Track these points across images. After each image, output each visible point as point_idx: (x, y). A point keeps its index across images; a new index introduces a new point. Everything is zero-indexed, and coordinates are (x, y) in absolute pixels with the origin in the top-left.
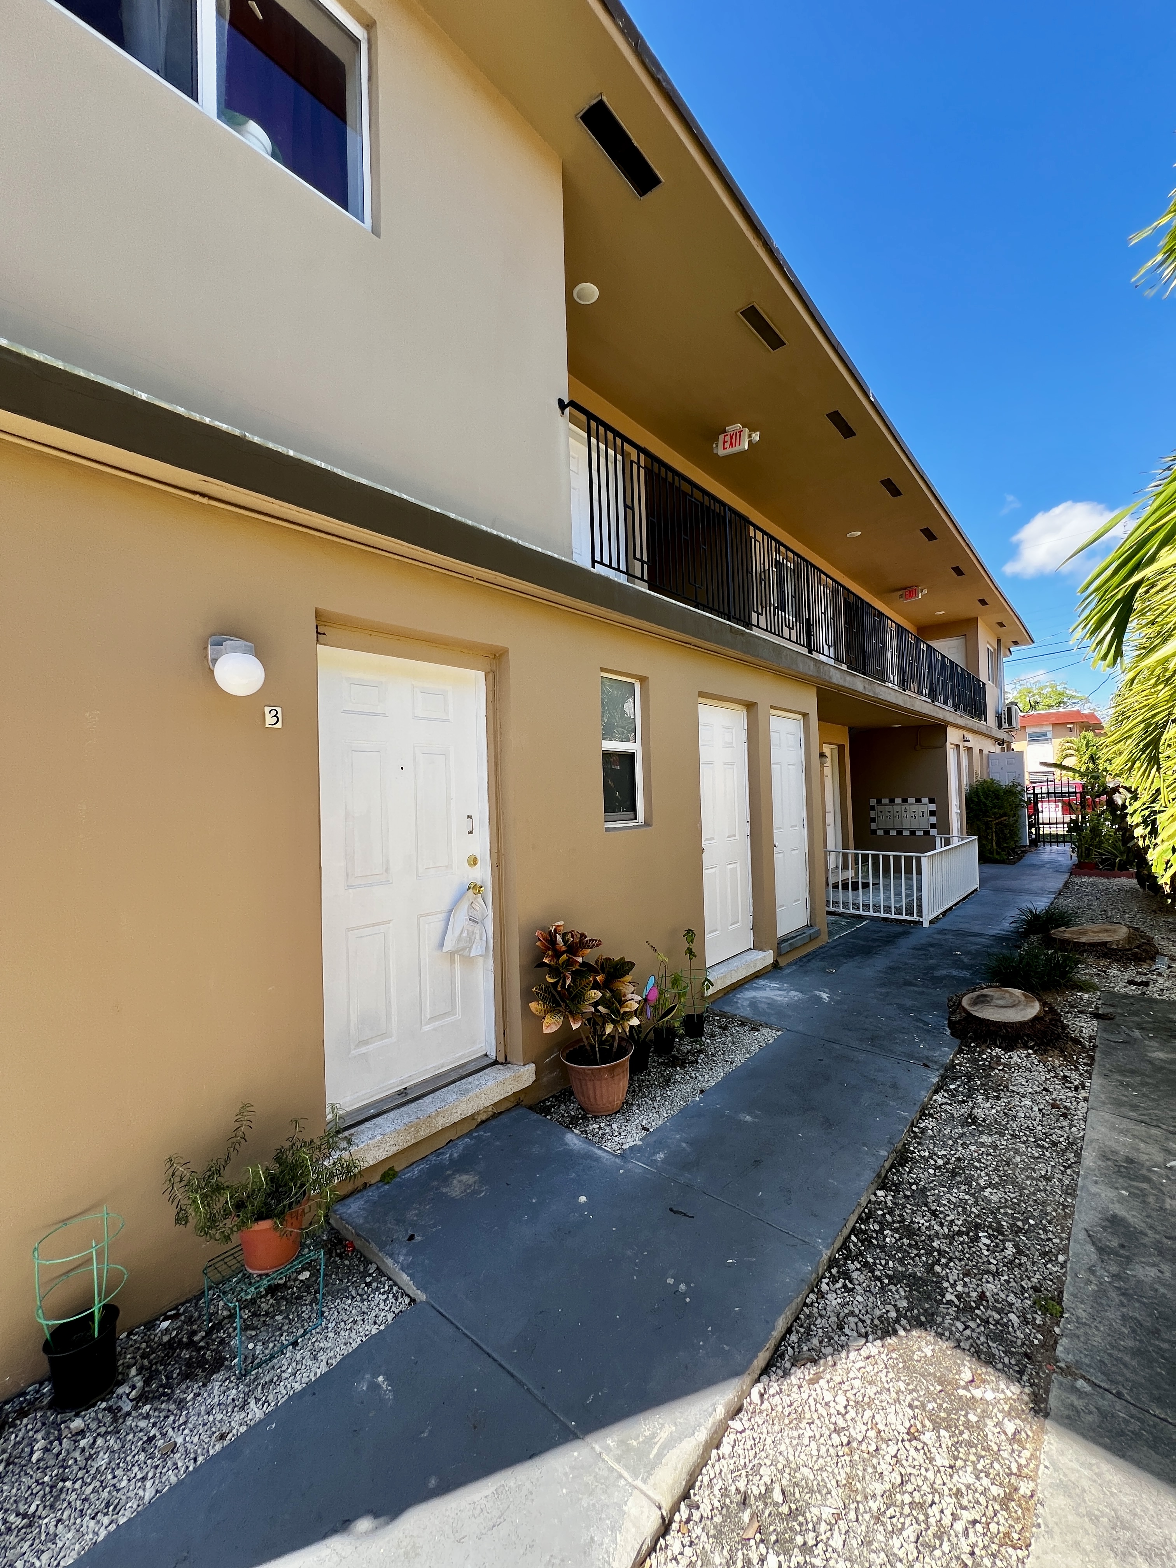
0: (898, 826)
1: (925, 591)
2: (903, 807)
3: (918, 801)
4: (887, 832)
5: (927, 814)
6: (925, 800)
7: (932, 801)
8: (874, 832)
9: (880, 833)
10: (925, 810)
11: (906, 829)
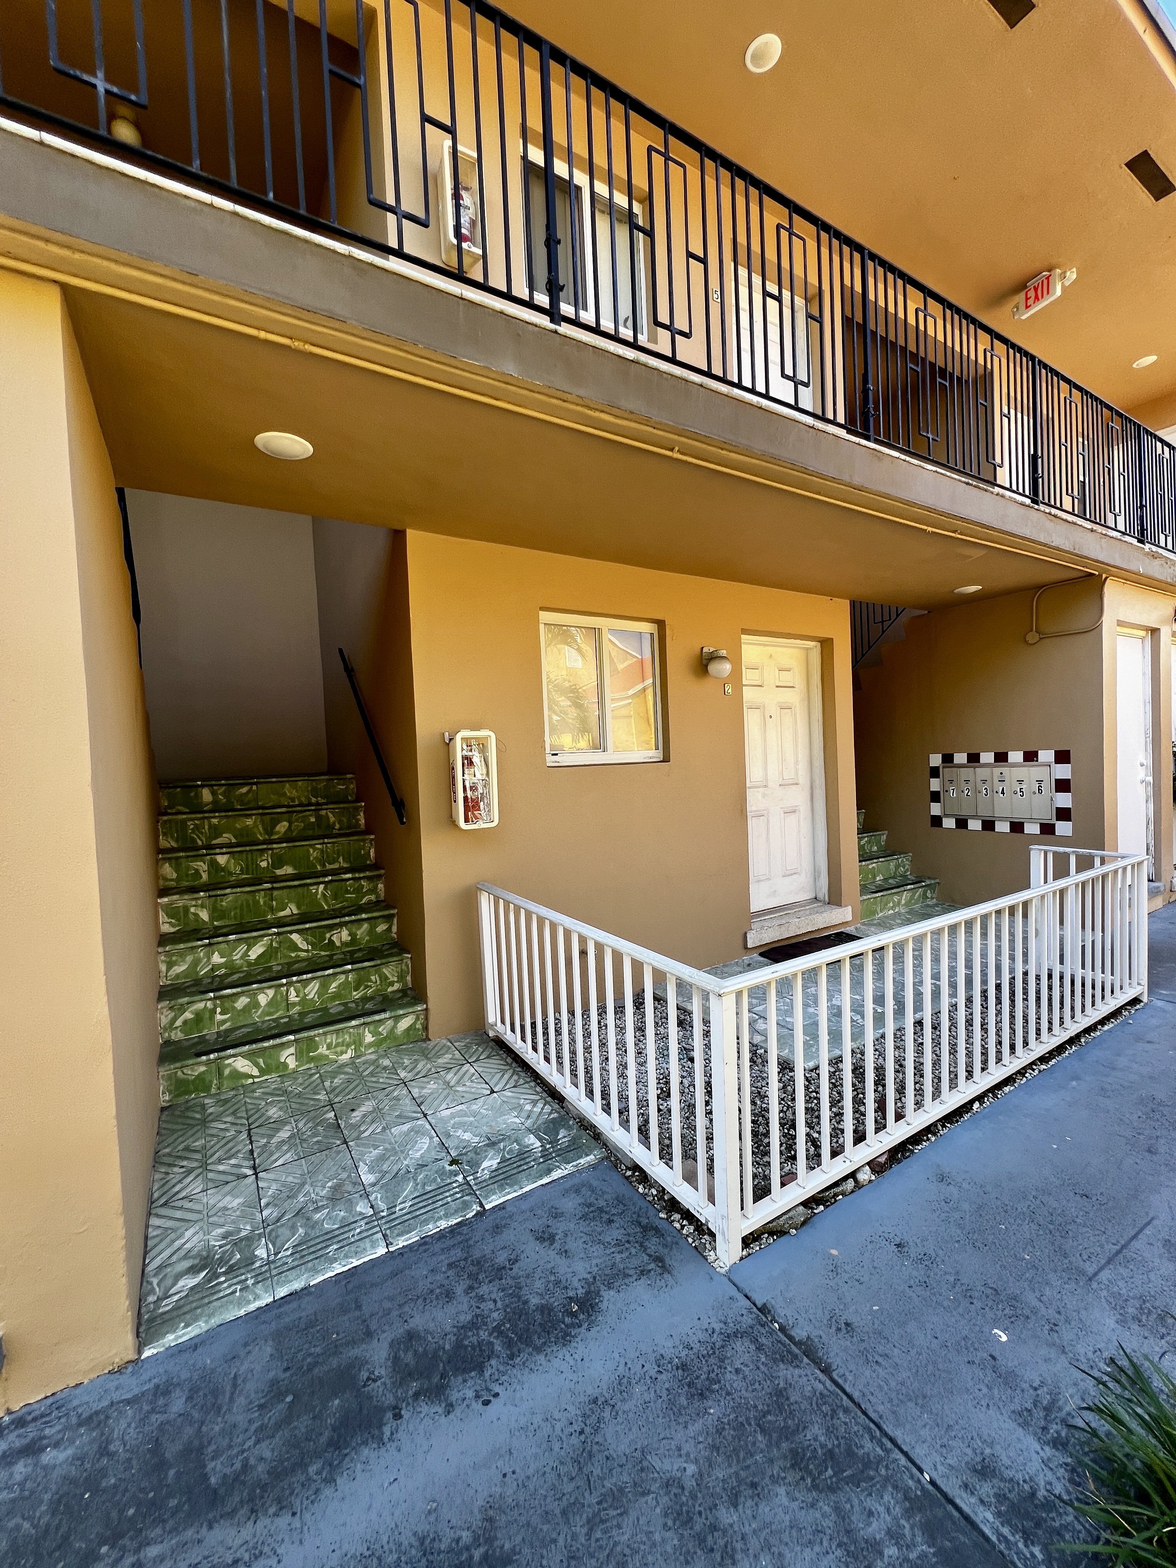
0: (986, 813)
1: (1072, 275)
2: (997, 771)
3: (1031, 756)
4: (962, 823)
5: (1048, 787)
6: (1046, 756)
7: (1062, 757)
8: (937, 821)
9: (949, 823)
10: (1046, 778)
11: (1002, 819)
